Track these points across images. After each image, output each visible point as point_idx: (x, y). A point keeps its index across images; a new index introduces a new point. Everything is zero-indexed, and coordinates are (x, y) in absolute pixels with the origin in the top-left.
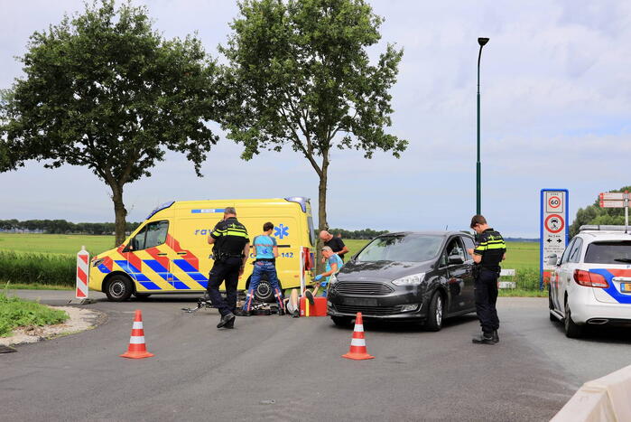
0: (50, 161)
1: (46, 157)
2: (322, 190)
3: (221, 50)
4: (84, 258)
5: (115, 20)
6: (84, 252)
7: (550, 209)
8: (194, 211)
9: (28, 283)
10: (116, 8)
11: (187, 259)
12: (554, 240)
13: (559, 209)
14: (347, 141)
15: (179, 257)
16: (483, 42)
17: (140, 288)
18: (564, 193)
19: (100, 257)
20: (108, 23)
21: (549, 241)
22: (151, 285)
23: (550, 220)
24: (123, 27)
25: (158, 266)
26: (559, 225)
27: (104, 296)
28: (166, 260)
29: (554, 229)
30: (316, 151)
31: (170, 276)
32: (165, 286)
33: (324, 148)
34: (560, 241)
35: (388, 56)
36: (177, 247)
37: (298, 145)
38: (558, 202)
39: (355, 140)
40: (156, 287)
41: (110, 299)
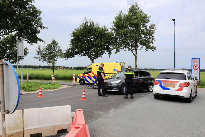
0: (80, 55)
1: (80, 54)
2: (136, 60)
3: (110, 28)
4: (74, 76)
5: (89, 24)
6: (74, 74)
7: (194, 63)
8: (97, 66)
9: (67, 80)
10: (89, 21)
11: (95, 76)
12: (196, 72)
13: (197, 63)
14: (142, 48)
15: (94, 76)
16: (174, 20)
17: (86, 82)
18: (199, 59)
19: (79, 76)
20: (88, 25)
21: (194, 72)
22: (88, 82)
23: (194, 66)
24: (90, 26)
25: (89, 77)
26: (197, 68)
27: (79, 84)
28: (91, 76)
29: (196, 69)
30: (134, 51)
31: (92, 80)
32: (91, 82)
33: (136, 50)
34: (197, 72)
35: (151, 26)
36: (93, 74)
37: (129, 49)
38: (197, 62)
39: (144, 47)
40: (89, 82)
41: (81, 84)
